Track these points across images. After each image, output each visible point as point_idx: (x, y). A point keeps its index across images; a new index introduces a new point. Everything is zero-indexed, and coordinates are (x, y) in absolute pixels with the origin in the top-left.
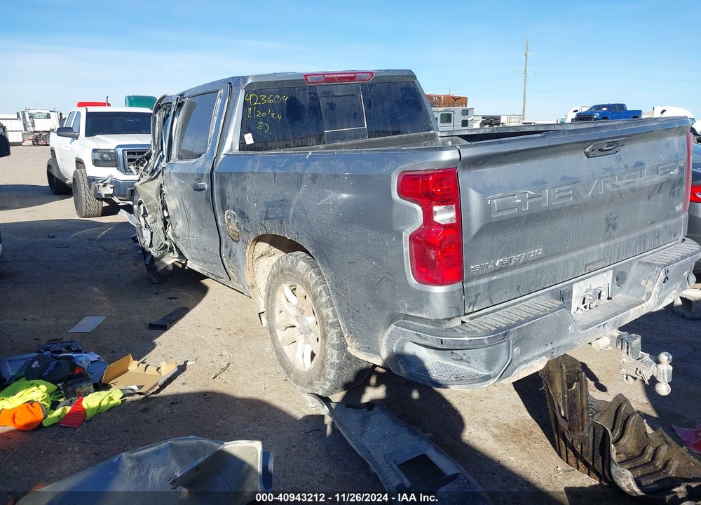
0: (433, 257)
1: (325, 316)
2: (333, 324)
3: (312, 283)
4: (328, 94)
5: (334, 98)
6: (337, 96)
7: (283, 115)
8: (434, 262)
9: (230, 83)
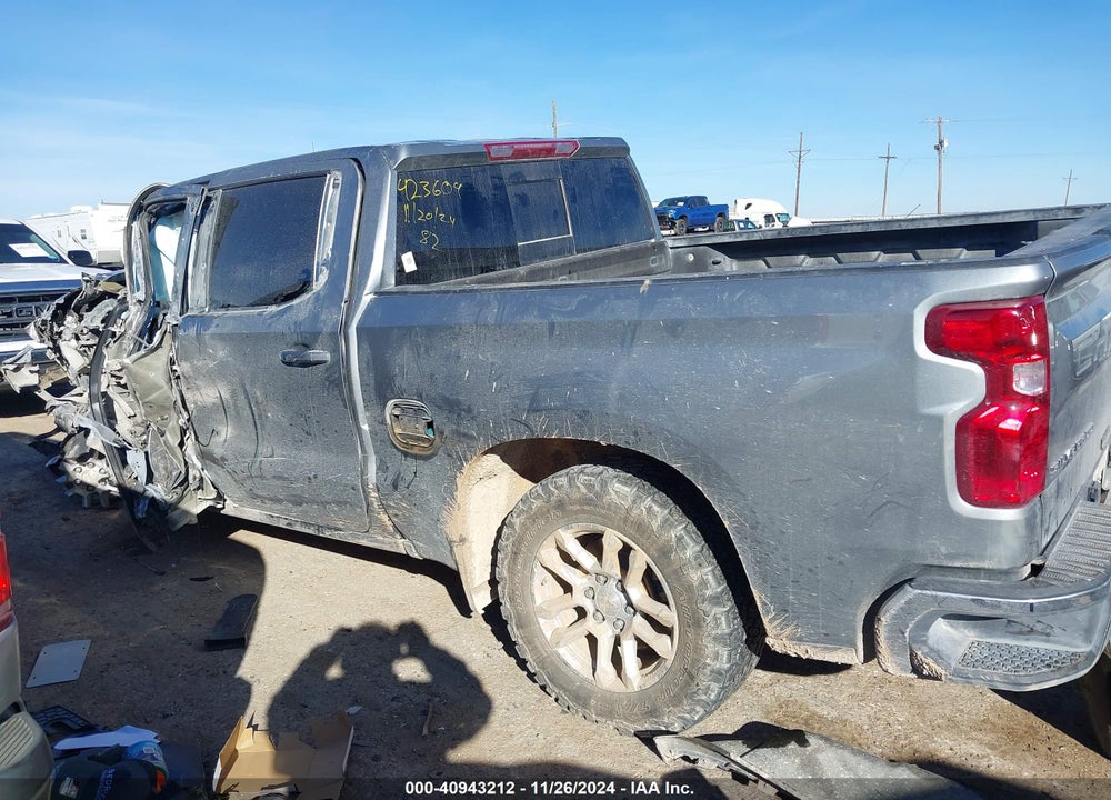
0: (1016, 456)
1: (696, 584)
2: (717, 598)
3: (656, 524)
4: (518, 178)
5: (526, 186)
6: (529, 182)
7: (456, 216)
8: (1017, 465)
9: (355, 160)
